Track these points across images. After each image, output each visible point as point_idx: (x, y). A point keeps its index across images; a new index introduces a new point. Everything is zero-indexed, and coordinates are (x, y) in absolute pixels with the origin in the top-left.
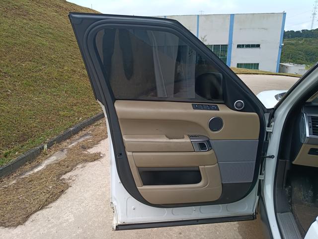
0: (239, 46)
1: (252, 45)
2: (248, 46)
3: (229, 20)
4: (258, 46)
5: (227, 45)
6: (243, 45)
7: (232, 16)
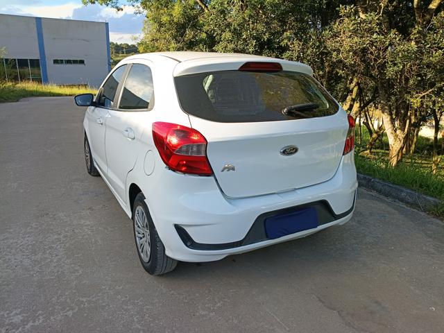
0: (56, 62)
1: (74, 61)
2: (69, 62)
3: (35, 25)
4: (82, 62)
5: (38, 60)
6: (62, 61)
7: (38, 20)
